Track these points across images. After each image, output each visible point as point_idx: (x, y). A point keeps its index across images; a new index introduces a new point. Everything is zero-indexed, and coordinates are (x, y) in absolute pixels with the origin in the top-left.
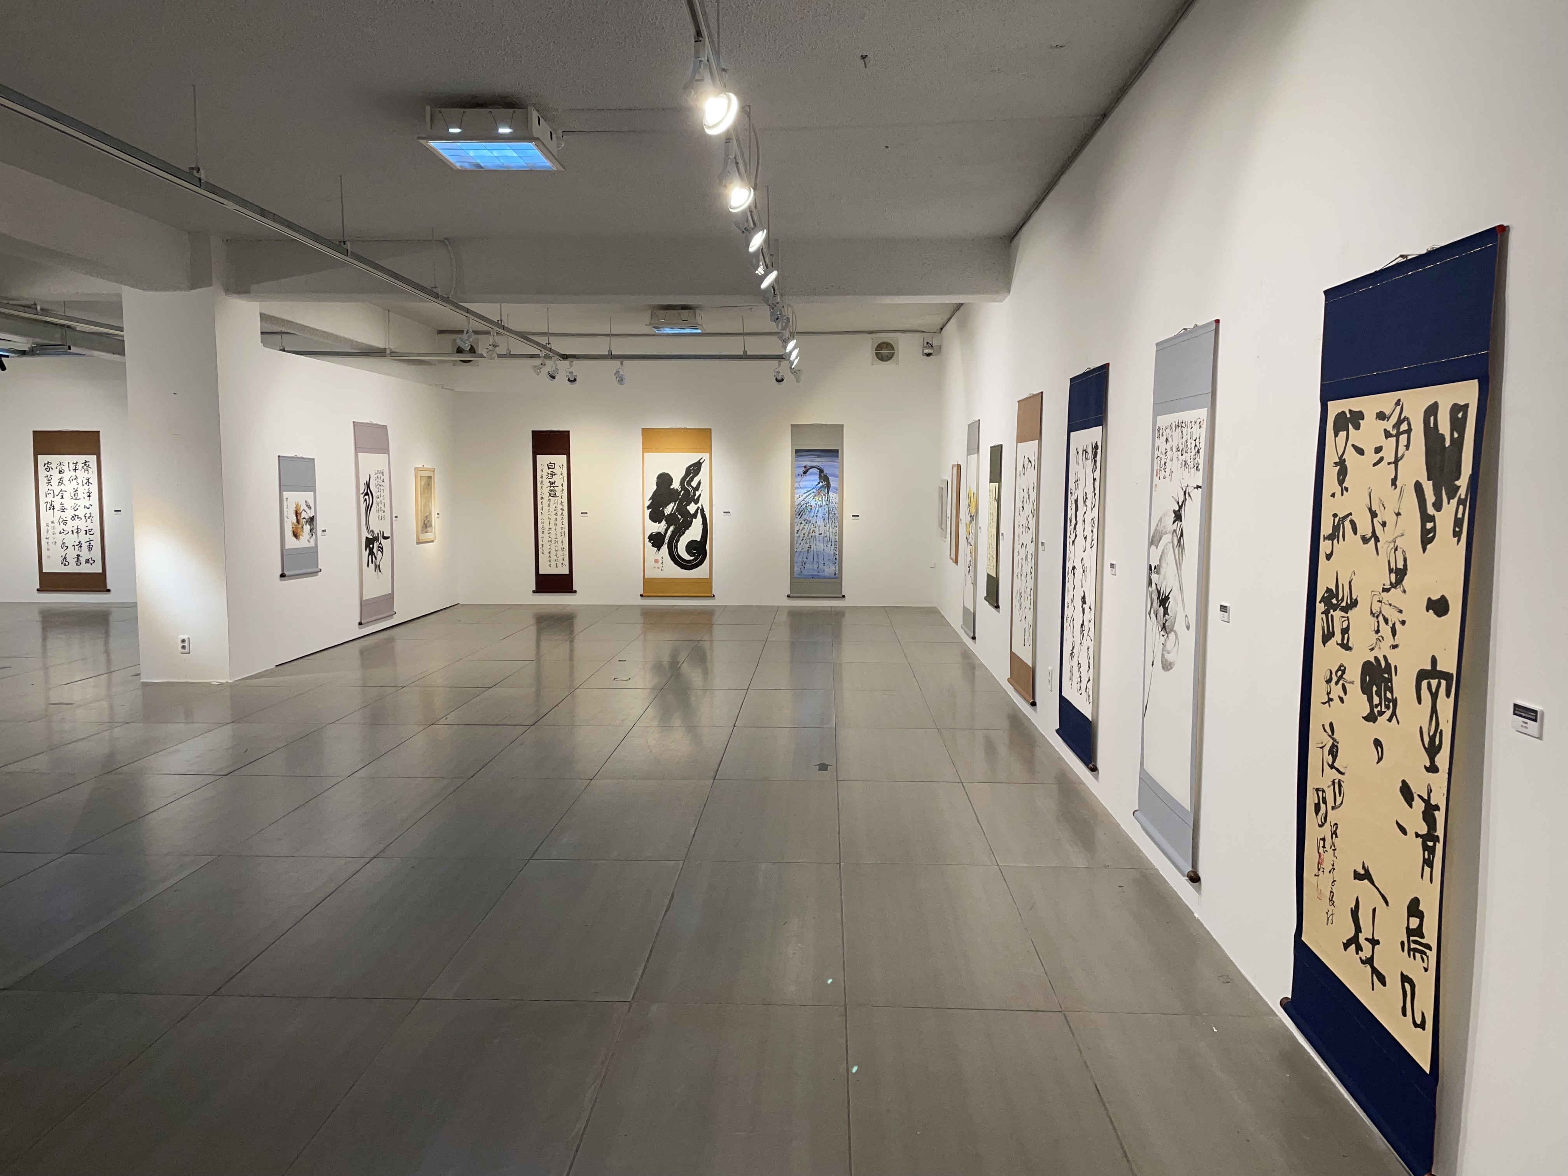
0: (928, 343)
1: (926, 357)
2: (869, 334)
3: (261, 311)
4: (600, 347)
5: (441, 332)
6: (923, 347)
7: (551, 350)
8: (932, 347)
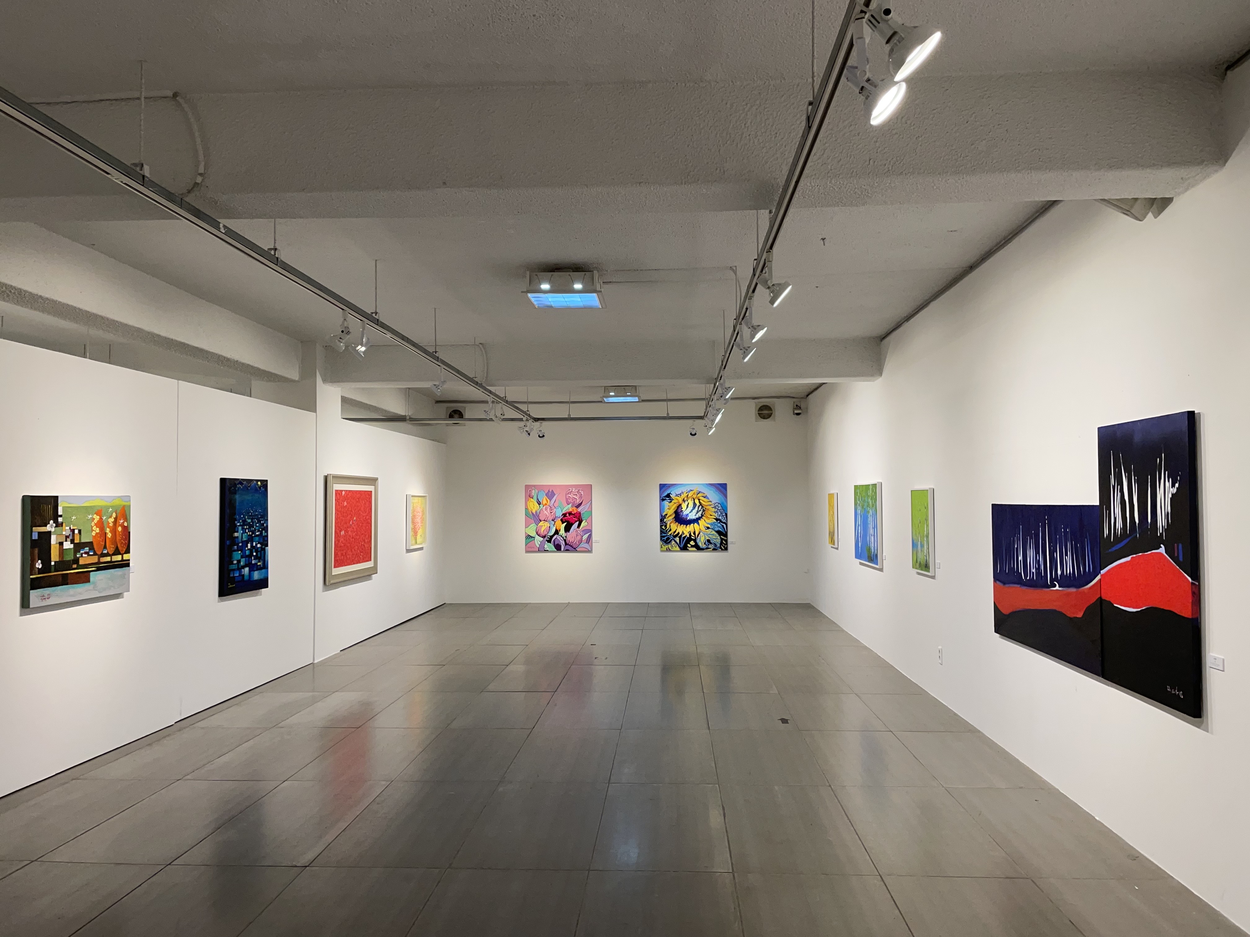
0: (797, 406)
1: (796, 416)
2: (753, 399)
3: (342, 395)
4: (561, 411)
5: (437, 402)
6: (794, 409)
7: (529, 415)
8: (800, 408)
